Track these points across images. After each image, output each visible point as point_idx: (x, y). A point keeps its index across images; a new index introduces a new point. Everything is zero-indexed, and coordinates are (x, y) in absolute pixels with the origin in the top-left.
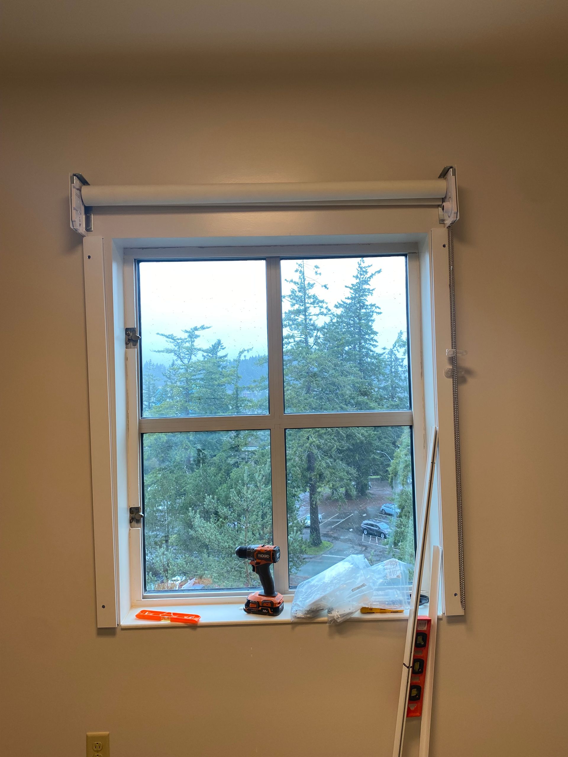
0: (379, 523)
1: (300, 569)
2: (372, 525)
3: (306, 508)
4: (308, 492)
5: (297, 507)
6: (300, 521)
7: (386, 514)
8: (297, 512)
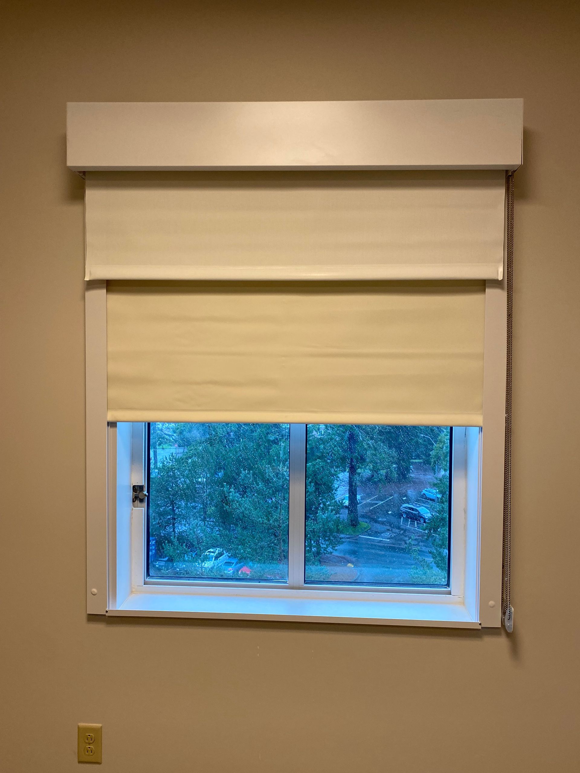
0: (419, 507)
1: (336, 548)
2: (412, 509)
3: (344, 488)
4: (347, 472)
5: (335, 487)
6: (338, 501)
7: (426, 498)
8: (335, 492)
